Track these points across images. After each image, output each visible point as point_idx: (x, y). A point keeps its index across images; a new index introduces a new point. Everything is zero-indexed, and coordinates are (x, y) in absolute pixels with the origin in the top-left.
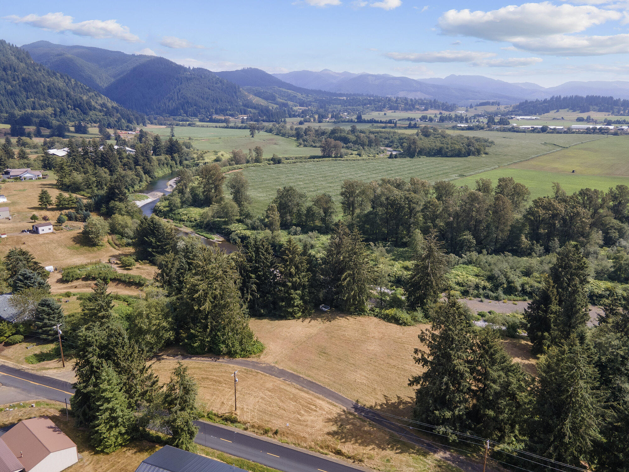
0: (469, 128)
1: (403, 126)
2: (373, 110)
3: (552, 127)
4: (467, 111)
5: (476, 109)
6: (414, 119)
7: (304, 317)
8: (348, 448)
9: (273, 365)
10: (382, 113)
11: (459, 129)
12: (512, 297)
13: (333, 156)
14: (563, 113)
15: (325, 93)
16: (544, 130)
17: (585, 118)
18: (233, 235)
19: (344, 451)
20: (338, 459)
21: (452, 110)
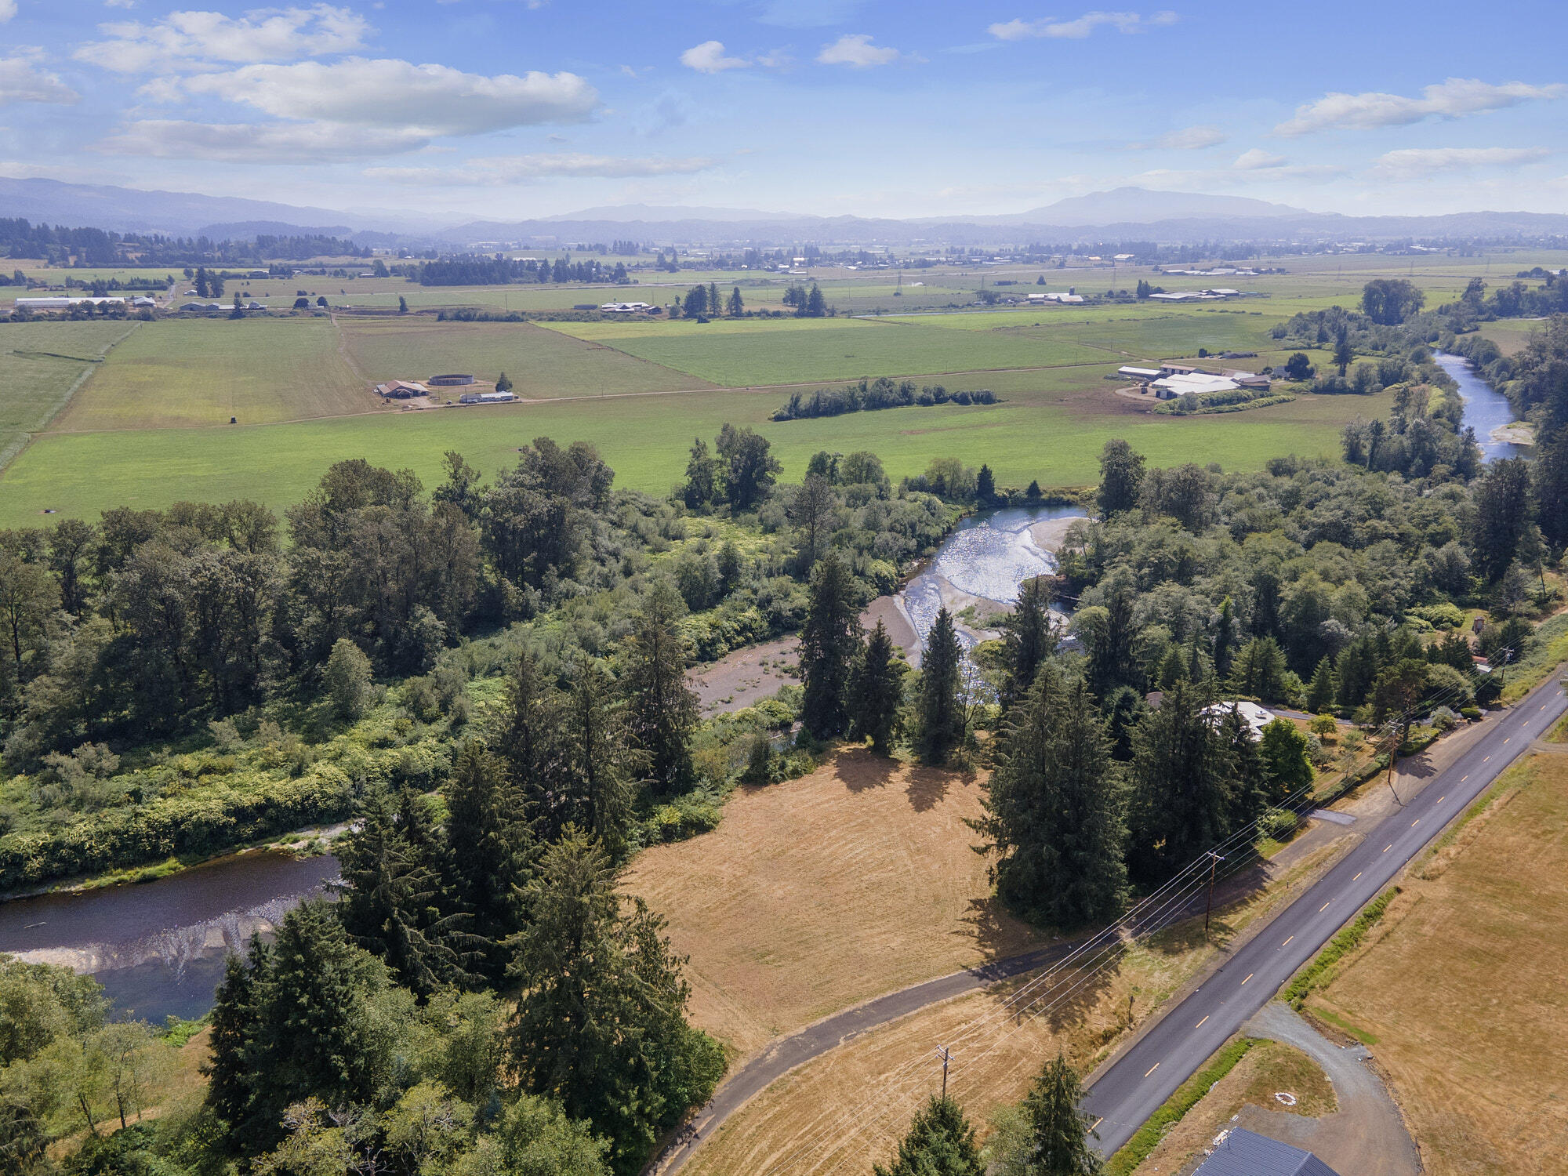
8: (1098, 1020)
9: (781, 1039)
19: (1106, 1026)
20: (1121, 1045)
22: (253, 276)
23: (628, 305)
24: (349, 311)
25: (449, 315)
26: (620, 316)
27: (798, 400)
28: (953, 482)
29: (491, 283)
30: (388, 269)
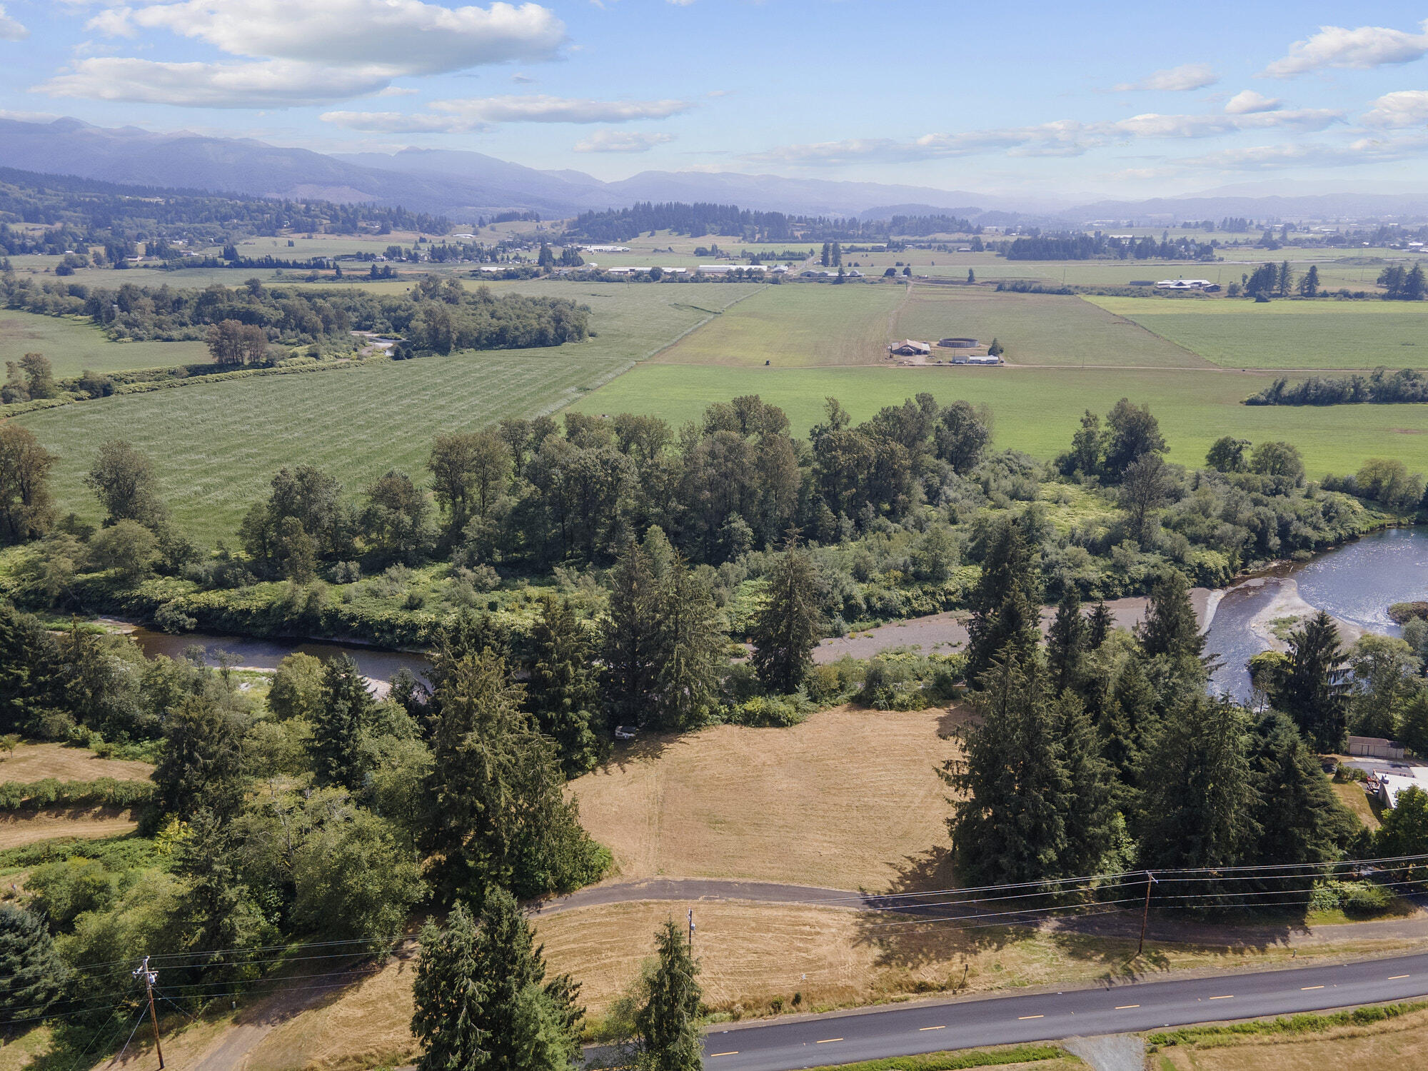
0: (509, 276)
1: (358, 273)
2: (251, 233)
3: (669, 270)
4: (476, 233)
5: (493, 229)
6: (373, 256)
7: (602, 762)
8: (929, 973)
9: (660, 878)
10: (282, 241)
11: (488, 278)
12: (857, 624)
13: (247, 362)
14: (663, 238)
15: (90, 184)
16: (655, 275)
17: (709, 249)
18: (165, 611)
19: (929, 980)
20: (930, 999)
21: (444, 232)
22: (874, 249)
23: (1184, 282)
24: (926, 280)
25: (1007, 286)
26: (1172, 293)
27: (1282, 385)
28: (1390, 488)
29: (1070, 258)
30: (984, 244)
